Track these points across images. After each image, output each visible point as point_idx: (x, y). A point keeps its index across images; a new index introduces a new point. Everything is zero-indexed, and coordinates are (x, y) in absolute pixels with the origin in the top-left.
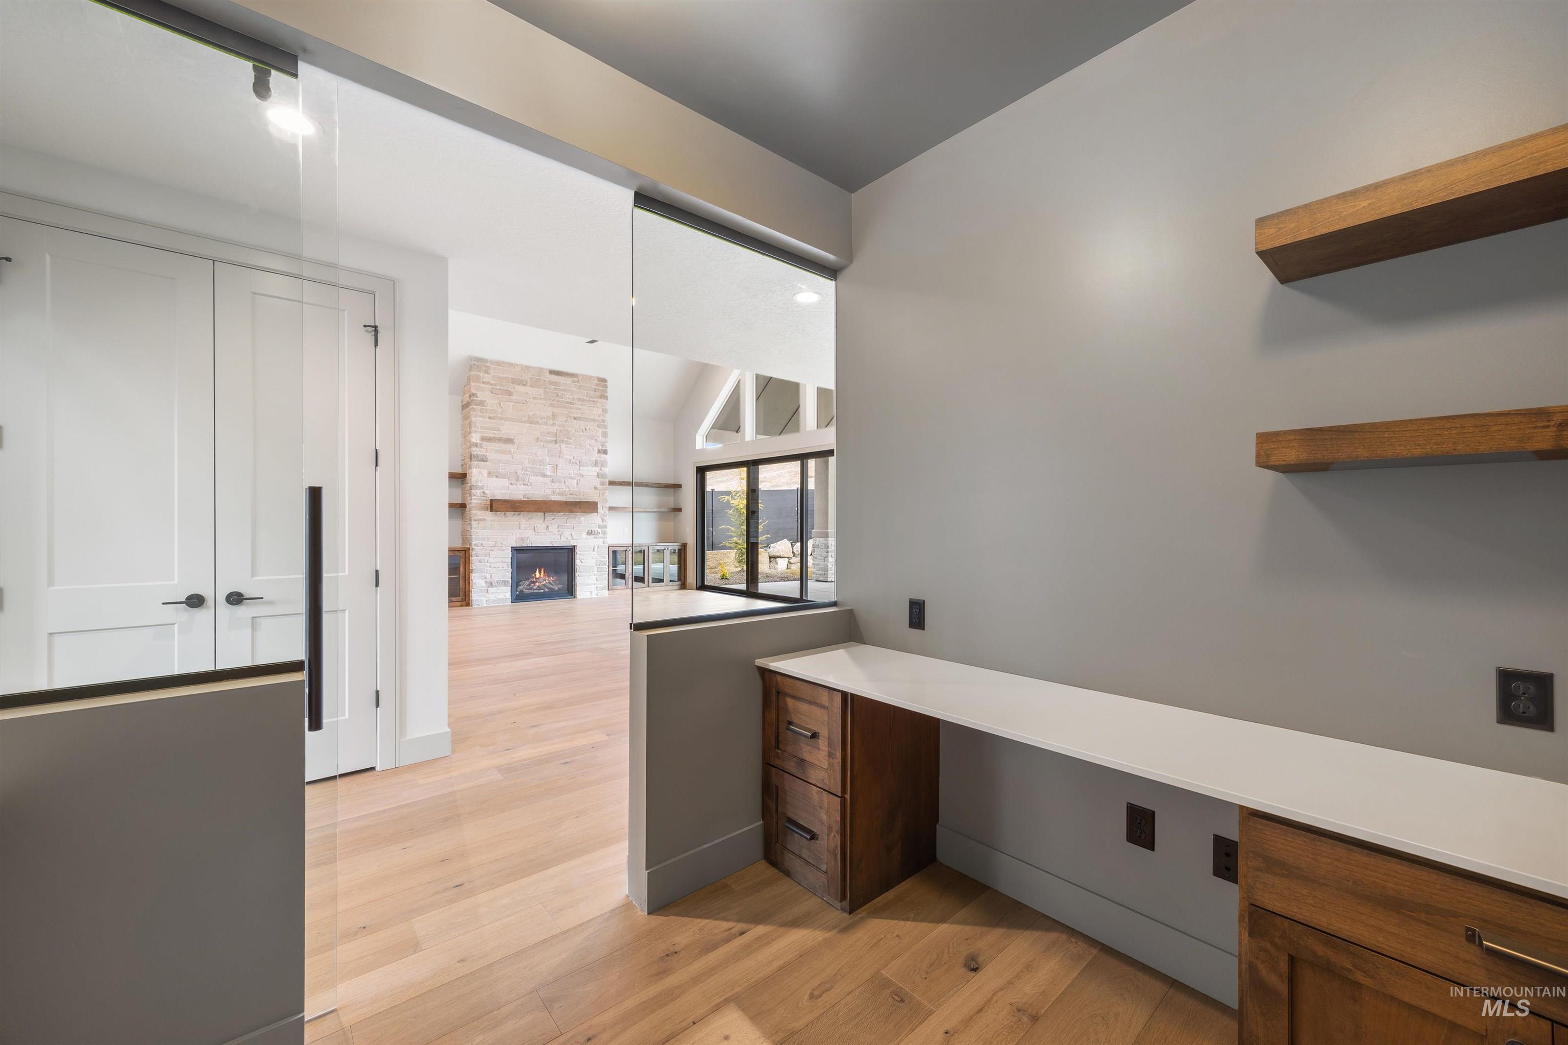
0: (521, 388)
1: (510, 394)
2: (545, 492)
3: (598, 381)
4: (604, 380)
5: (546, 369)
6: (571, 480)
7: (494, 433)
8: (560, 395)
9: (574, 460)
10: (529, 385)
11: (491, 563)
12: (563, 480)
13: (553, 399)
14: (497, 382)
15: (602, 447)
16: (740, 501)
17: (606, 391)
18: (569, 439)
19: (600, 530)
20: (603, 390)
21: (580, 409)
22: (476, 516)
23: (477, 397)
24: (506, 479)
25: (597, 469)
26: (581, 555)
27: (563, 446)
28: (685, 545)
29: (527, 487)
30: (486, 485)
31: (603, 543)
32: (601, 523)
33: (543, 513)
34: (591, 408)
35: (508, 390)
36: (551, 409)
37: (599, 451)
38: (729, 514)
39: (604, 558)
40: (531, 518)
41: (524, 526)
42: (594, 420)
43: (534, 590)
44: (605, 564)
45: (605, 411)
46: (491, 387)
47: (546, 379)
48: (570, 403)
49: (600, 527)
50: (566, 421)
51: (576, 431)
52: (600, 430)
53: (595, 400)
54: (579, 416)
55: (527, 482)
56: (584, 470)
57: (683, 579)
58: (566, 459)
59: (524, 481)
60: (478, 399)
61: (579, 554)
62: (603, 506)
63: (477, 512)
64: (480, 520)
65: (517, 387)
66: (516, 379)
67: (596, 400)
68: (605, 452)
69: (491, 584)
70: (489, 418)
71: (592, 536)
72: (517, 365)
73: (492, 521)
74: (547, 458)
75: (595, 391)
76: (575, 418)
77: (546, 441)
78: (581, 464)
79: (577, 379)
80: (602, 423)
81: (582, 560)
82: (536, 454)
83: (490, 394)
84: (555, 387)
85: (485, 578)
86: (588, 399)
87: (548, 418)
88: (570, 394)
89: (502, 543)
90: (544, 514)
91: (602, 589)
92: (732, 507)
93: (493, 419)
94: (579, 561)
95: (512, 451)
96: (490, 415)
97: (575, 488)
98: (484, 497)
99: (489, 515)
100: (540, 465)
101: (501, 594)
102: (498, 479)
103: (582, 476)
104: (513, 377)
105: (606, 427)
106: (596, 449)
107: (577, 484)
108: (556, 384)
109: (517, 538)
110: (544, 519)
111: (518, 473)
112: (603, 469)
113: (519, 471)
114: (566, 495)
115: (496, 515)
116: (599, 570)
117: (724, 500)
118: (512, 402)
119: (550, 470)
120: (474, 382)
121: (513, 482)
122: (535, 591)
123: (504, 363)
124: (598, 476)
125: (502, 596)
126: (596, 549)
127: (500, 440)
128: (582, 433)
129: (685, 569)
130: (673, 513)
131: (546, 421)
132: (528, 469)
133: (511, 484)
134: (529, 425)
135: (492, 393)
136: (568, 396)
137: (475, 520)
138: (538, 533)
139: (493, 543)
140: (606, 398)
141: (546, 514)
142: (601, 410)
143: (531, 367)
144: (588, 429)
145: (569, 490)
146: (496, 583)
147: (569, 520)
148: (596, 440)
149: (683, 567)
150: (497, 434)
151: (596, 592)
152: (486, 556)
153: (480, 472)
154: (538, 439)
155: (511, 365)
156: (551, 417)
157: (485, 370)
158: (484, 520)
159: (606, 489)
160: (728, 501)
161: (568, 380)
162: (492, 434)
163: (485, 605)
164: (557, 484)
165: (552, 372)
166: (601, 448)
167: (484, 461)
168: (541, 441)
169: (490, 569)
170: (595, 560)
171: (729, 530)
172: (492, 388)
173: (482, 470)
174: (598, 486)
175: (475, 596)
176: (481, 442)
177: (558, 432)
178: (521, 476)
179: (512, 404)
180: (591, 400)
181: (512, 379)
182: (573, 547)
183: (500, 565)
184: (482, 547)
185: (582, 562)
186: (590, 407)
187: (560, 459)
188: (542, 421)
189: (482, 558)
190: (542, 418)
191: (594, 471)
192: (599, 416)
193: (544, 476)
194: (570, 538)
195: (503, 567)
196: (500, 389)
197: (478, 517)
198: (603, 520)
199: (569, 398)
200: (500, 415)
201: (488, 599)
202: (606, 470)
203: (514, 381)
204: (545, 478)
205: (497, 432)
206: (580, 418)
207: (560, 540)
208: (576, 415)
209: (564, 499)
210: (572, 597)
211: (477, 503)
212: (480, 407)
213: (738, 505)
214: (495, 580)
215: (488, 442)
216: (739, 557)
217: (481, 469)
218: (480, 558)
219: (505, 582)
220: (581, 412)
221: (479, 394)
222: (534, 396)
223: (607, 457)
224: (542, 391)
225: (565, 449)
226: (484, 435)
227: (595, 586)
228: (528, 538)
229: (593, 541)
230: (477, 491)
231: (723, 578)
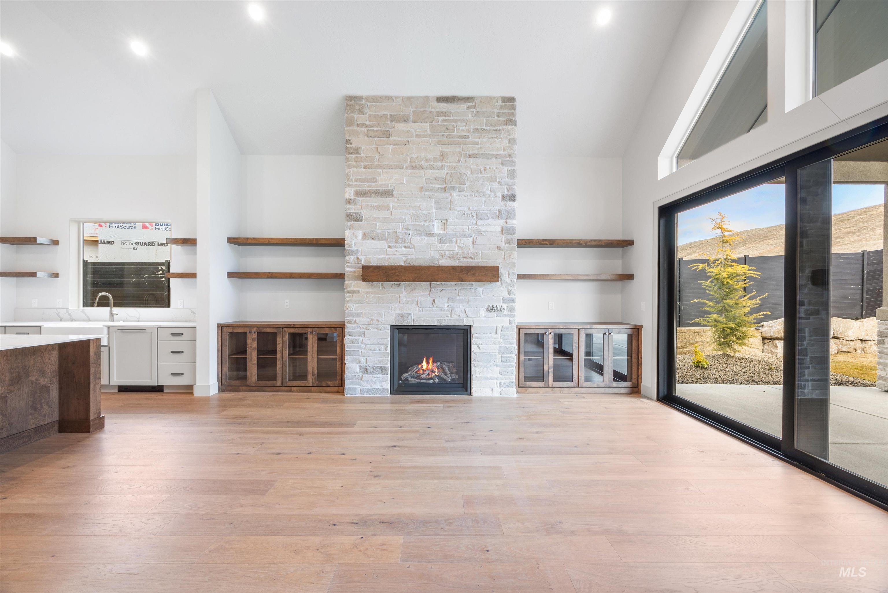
0: (401, 126)
1: (388, 135)
2: (431, 256)
3: (503, 102)
4: (512, 100)
5: (433, 97)
6: (465, 239)
7: (370, 186)
8: (451, 127)
9: (469, 212)
10: (411, 120)
11: (365, 344)
12: (454, 239)
13: (441, 134)
14: (373, 123)
15: (508, 191)
16: (722, 269)
17: (513, 114)
18: (462, 184)
19: (505, 306)
20: (509, 113)
21: (477, 143)
22: (350, 287)
23: (351, 144)
24: (383, 241)
25: (501, 222)
26: (478, 338)
27: (455, 194)
28: (638, 329)
29: (409, 249)
30: (360, 250)
31: (510, 323)
32: (507, 296)
33: (428, 283)
34: (491, 140)
35: (385, 130)
36: (439, 147)
37: (504, 198)
38: (705, 285)
39: (511, 343)
40: (414, 289)
41: (405, 299)
42: (497, 156)
43: (421, 379)
44: (512, 352)
45: (512, 141)
46: (366, 129)
47: (433, 110)
48: (465, 137)
49: (504, 301)
50: (459, 161)
51: (471, 173)
52: (505, 169)
53: (498, 128)
54: (475, 152)
55: (409, 244)
56: (482, 225)
57: (634, 379)
58: (458, 211)
59: (405, 242)
60: (352, 146)
61: (476, 338)
62: (509, 272)
63: (352, 282)
64: (353, 292)
65: (396, 124)
66: (396, 115)
67: (501, 128)
68: (513, 198)
69: (366, 370)
70: (364, 168)
71: (494, 314)
72: (397, 98)
73: (367, 293)
74: (434, 211)
75: (498, 116)
76: (470, 156)
77: (433, 190)
78: (479, 217)
79: (474, 104)
80: (508, 159)
81: (480, 346)
82: (419, 207)
83: (366, 137)
84: (444, 118)
85: (360, 362)
86: (488, 128)
87: (435, 159)
88: (465, 124)
89: (378, 321)
90: (430, 284)
91: (509, 385)
92: (710, 277)
93: (369, 168)
94: (476, 346)
95: (391, 205)
96: (366, 164)
97: (470, 249)
98: (358, 263)
99: (363, 286)
100: (425, 221)
101: (378, 383)
102: (374, 241)
103: (480, 232)
104: (392, 114)
105: (513, 163)
106: (500, 195)
107: (473, 243)
108: (446, 114)
109: (396, 314)
110: (431, 290)
111: (397, 233)
112: (510, 221)
113: (399, 230)
114: (458, 259)
115: (372, 285)
116: (504, 359)
117: (698, 268)
118: (391, 145)
119: (440, 227)
120: (347, 126)
121: (392, 244)
122: (422, 381)
123: (381, 97)
124: (502, 231)
125: (378, 386)
126: (499, 331)
127: (376, 193)
128: (480, 175)
129: (639, 364)
130: (620, 284)
131: (432, 163)
132: (410, 227)
133: (390, 247)
134: (412, 171)
135: (368, 137)
136: (461, 128)
137: (349, 292)
138: (423, 308)
139: (368, 319)
140: (513, 123)
141: (433, 284)
142: (507, 141)
143: (413, 97)
144: (488, 168)
145: (462, 253)
146: (372, 370)
147: (462, 291)
148: (499, 183)
149: (634, 361)
150: (373, 186)
151: (499, 390)
152: (360, 336)
153: (354, 234)
154: (422, 187)
155: (389, 98)
156: (439, 158)
157: (359, 110)
158: (358, 292)
159: (513, 249)
160: (703, 270)
161: (462, 107)
162: (368, 187)
163: (359, 395)
164: (446, 245)
165: (441, 99)
166: (506, 192)
167: (358, 220)
168: (427, 190)
169: (365, 351)
170: (498, 346)
171: (705, 304)
172: (368, 130)
173: (356, 232)
174: (503, 245)
175: (348, 384)
176: (355, 198)
177: (448, 177)
178: (401, 236)
179: (391, 147)
180: (493, 128)
181: (391, 116)
182: (469, 328)
183: (377, 347)
184: (355, 325)
185: (479, 348)
186: (491, 138)
187: (451, 212)
188: (427, 164)
189: (357, 337)
190: (427, 161)
191: (497, 225)
192: (504, 149)
193: (431, 234)
194: (463, 316)
195: (380, 350)
196: (377, 131)
197: (352, 288)
198: (509, 292)
199: (462, 130)
200: (376, 163)
201: (362, 388)
202: (514, 222)
203: (393, 118)
204: (431, 238)
205: (373, 184)
206: (477, 154)
207: (450, 318)
208: (471, 152)
209: (456, 263)
210: (466, 393)
211: (350, 272)
212: (354, 156)
213: (720, 274)
214: (371, 365)
215: (363, 197)
216: (719, 337)
217: (355, 230)
218: (353, 337)
219: (382, 370)
220: (479, 146)
221: (353, 139)
222: (417, 133)
223: (515, 204)
224: (427, 126)
225: (457, 198)
226: (358, 189)
227: (498, 382)
228: (410, 314)
229: (493, 319)
230: (351, 257)
231: (697, 366)
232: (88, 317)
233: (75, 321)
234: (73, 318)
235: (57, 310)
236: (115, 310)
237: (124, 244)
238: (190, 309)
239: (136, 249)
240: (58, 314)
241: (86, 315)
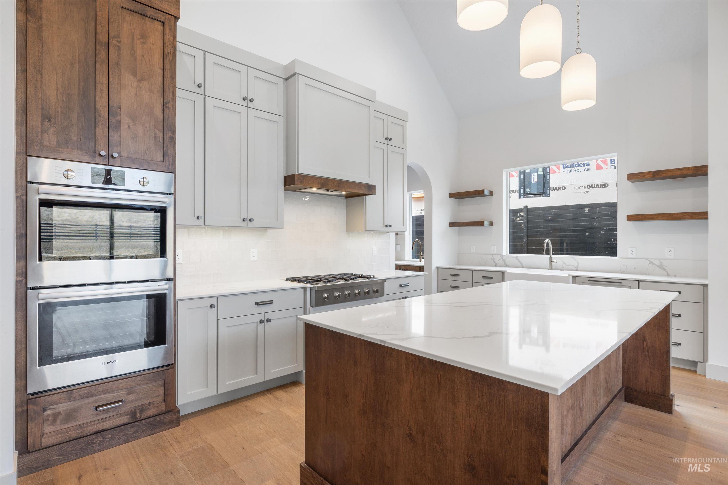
232: (521, 264)
233: (509, 267)
234: (507, 264)
235: (492, 256)
236: (555, 257)
237: (575, 188)
238: (647, 259)
239: (588, 193)
240: (493, 260)
241: (519, 261)
